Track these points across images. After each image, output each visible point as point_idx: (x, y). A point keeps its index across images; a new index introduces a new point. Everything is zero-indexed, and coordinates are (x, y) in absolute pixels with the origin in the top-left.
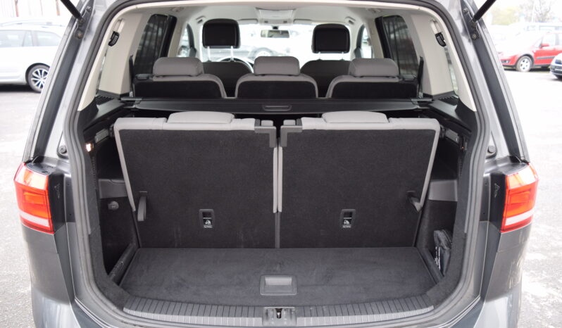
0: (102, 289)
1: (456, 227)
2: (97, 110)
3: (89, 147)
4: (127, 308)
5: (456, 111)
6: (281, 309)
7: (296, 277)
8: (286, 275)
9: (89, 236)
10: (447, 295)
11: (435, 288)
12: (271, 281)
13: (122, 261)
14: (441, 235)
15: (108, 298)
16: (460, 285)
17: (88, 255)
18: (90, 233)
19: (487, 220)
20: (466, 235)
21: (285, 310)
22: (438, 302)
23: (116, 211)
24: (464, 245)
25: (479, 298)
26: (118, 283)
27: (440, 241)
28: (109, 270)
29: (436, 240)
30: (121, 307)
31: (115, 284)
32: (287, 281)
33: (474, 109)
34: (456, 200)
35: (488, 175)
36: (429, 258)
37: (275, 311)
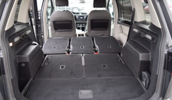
2: (15, 29)
3: (11, 44)
5: (149, 27)
7: (92, 90)
8: (89, 89)
9: (12, 80)
11: (144, 94)
12: (83, 92)
13: (27, 86)
14: (145, 73)
16: (155, 94)
19: (165, 69)
20: (157, 75)
23: (24, 67)
24: (157, 79)
25: (161, 98)
26: (25, 96)
27: (145, 76)
28: (21, 91)
29: (143, 75)
31: (23, 96)
32: (89, 91)
33: (160, 27)
34: (150, 60)
35: (166, 52)
36: (140, 81)
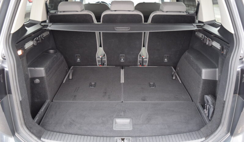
0: (29, 128)
1: (218, 96)
3: (20, 52)
4: (42, 138)
6: (124, 139)
7: (132, 119)
8: (127, 118)
9: (21, 102)
10: (212, 132)
11: (205, 127)
12: (119, 121)
13: (42, 110)
14: (208, 98)
15: (33, 133)
16: (220, 128)
17: (21, 112)
18: (21, 100)
19: (237, 94)
20: (225, 102)
21: (126, 139)
22: (207, 136)
24: (224, 107)
25: (229, 134)
26: (39, 124)
27: (208, 101)
28: (34, 117)
29: (205, 100)
30: (39, 137)
31: (37, 125)
32: (127, 121)
33: (233, 32)
34: (217, 79)
35: (239, 69)
36: (201, 108)
37: (121, 140)
